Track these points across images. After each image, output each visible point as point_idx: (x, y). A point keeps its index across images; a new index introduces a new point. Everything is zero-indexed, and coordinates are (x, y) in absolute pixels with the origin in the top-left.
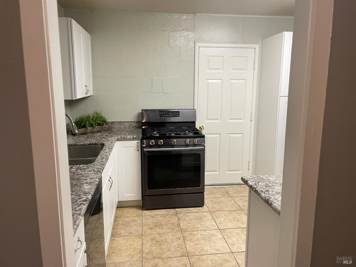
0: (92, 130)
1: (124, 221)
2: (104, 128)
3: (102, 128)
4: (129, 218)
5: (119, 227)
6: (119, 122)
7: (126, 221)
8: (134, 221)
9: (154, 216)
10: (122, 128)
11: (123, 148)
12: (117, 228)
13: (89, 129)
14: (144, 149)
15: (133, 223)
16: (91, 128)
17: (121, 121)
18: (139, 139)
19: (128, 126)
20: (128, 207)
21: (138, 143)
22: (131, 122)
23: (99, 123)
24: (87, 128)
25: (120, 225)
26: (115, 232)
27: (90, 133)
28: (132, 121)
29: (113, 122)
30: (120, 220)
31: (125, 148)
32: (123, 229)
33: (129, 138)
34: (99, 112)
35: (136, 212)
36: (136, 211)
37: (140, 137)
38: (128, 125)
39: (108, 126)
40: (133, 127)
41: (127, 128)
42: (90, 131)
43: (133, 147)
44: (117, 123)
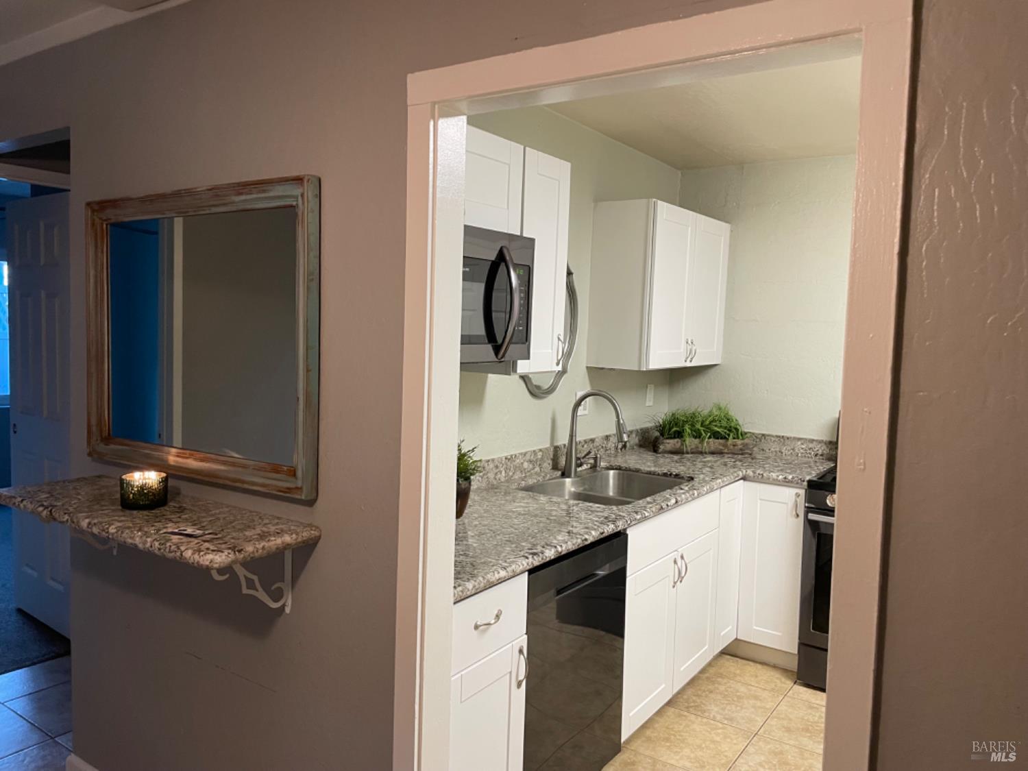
0: (697, 447)
1: (732, 689)
2: (732, 447)
3: (725, 446)
4: (750, 687)
5: (712, 696)
6: (777, 436)
7: (738, 691)
8: (756, 698)
9: (818, 706)
10: (784, 454)
11: (759, 501)
12: (706, 696)
13: (690, 442)
14: (810, 514)
15: (752, 702)
16: (697, 440)
17: (785, 435)
18: (802, 484)
19: (802, 451)
20: (763, 663)
21: (798, 495)
22: (812, 441)
23: (718, 432)
24: (684, 441)
25: (717, 693)
26: (697, 702)
27: (692, 453)
28: (815, 438)
29: (763, 435)
30: (726, 683)
31: (763, 502)
32: (718, 703)
33: (775, 477)
34: (722, 406)
35: (776, 681)
36: (777, 678)
37: (804, 481)
38: (802, 448)
39: (742, 441)
40: (816, 455)
41: (800, 455)
42: (692, 449)
43: (785, 503)
44: (773, 439)
